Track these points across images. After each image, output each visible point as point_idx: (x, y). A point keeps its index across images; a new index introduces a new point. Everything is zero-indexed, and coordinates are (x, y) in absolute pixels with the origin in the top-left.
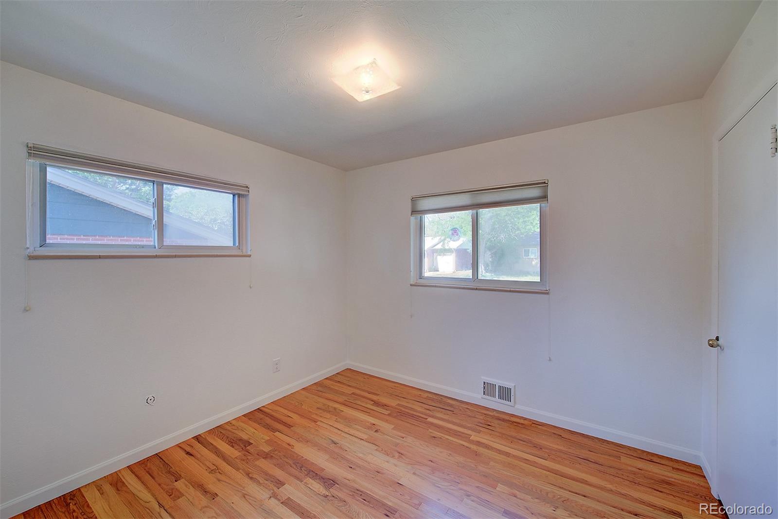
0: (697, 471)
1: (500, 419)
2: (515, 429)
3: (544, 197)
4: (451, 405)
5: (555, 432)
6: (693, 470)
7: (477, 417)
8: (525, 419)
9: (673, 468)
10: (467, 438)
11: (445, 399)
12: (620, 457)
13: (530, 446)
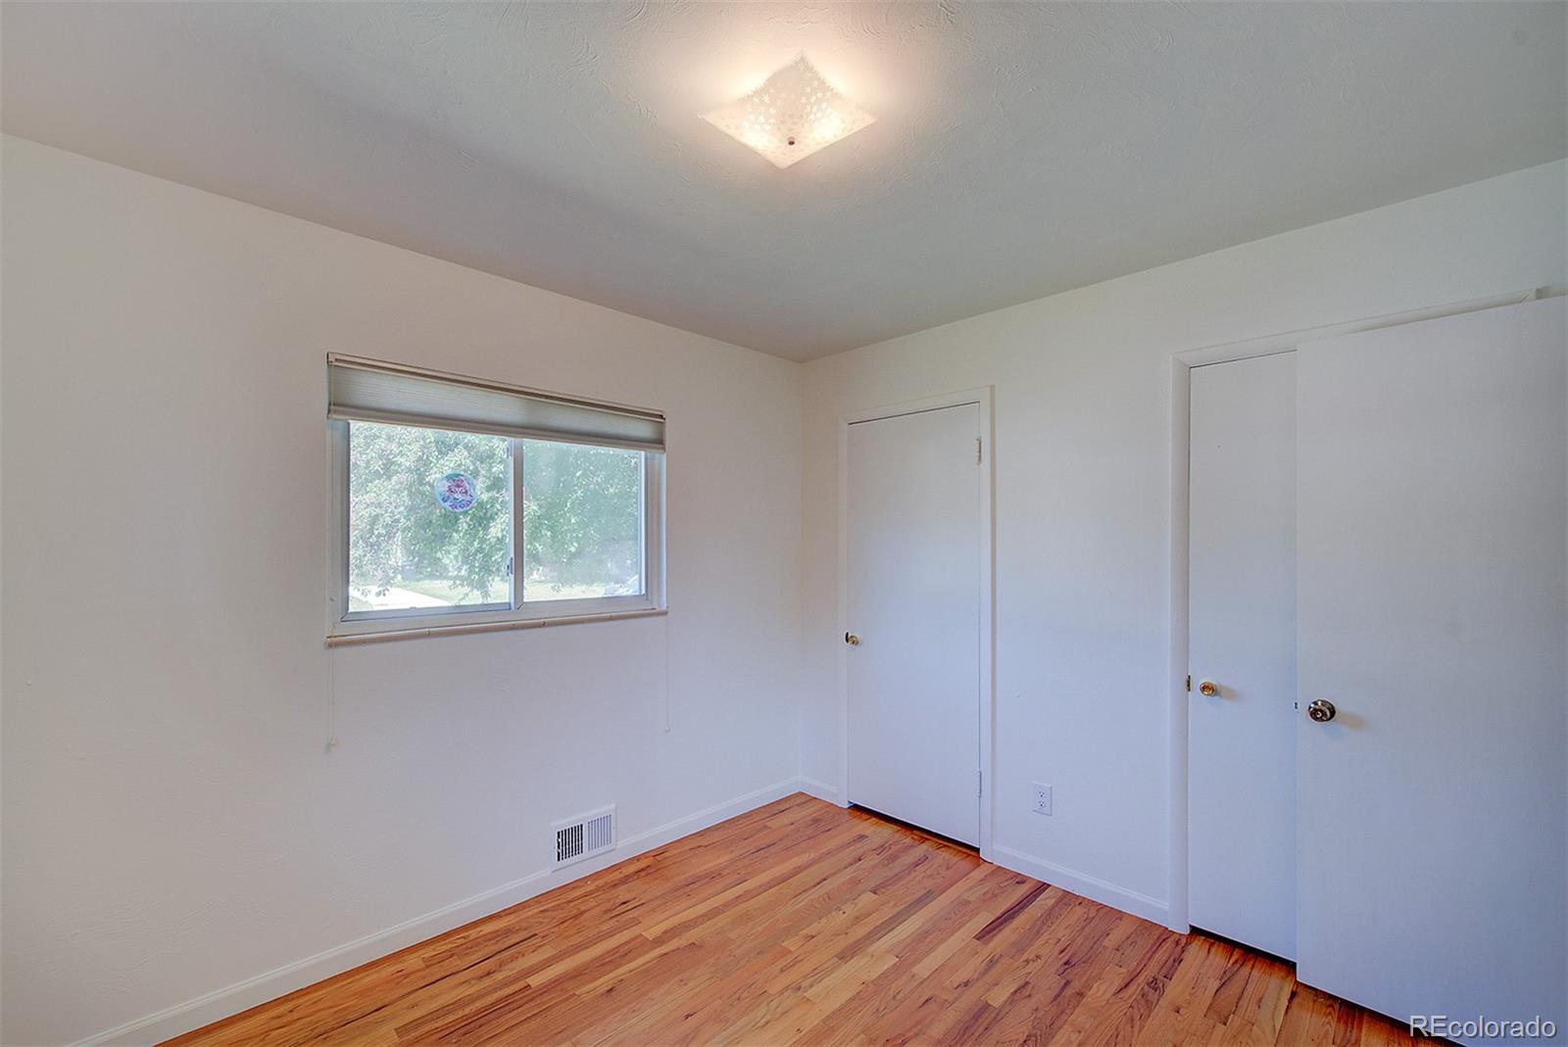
0: (802, 799)
1: (616, 885)
2: (656, 879)
3: (659, 442)
4: (508, 932)
5: (691, 846)
6: (799, 800)
7: (583, 908)
8: (638, 859)
9: (798, 805)
10: (641, 945)
11: (473, 933)
12: (766, 826)
13: (707, 883)
